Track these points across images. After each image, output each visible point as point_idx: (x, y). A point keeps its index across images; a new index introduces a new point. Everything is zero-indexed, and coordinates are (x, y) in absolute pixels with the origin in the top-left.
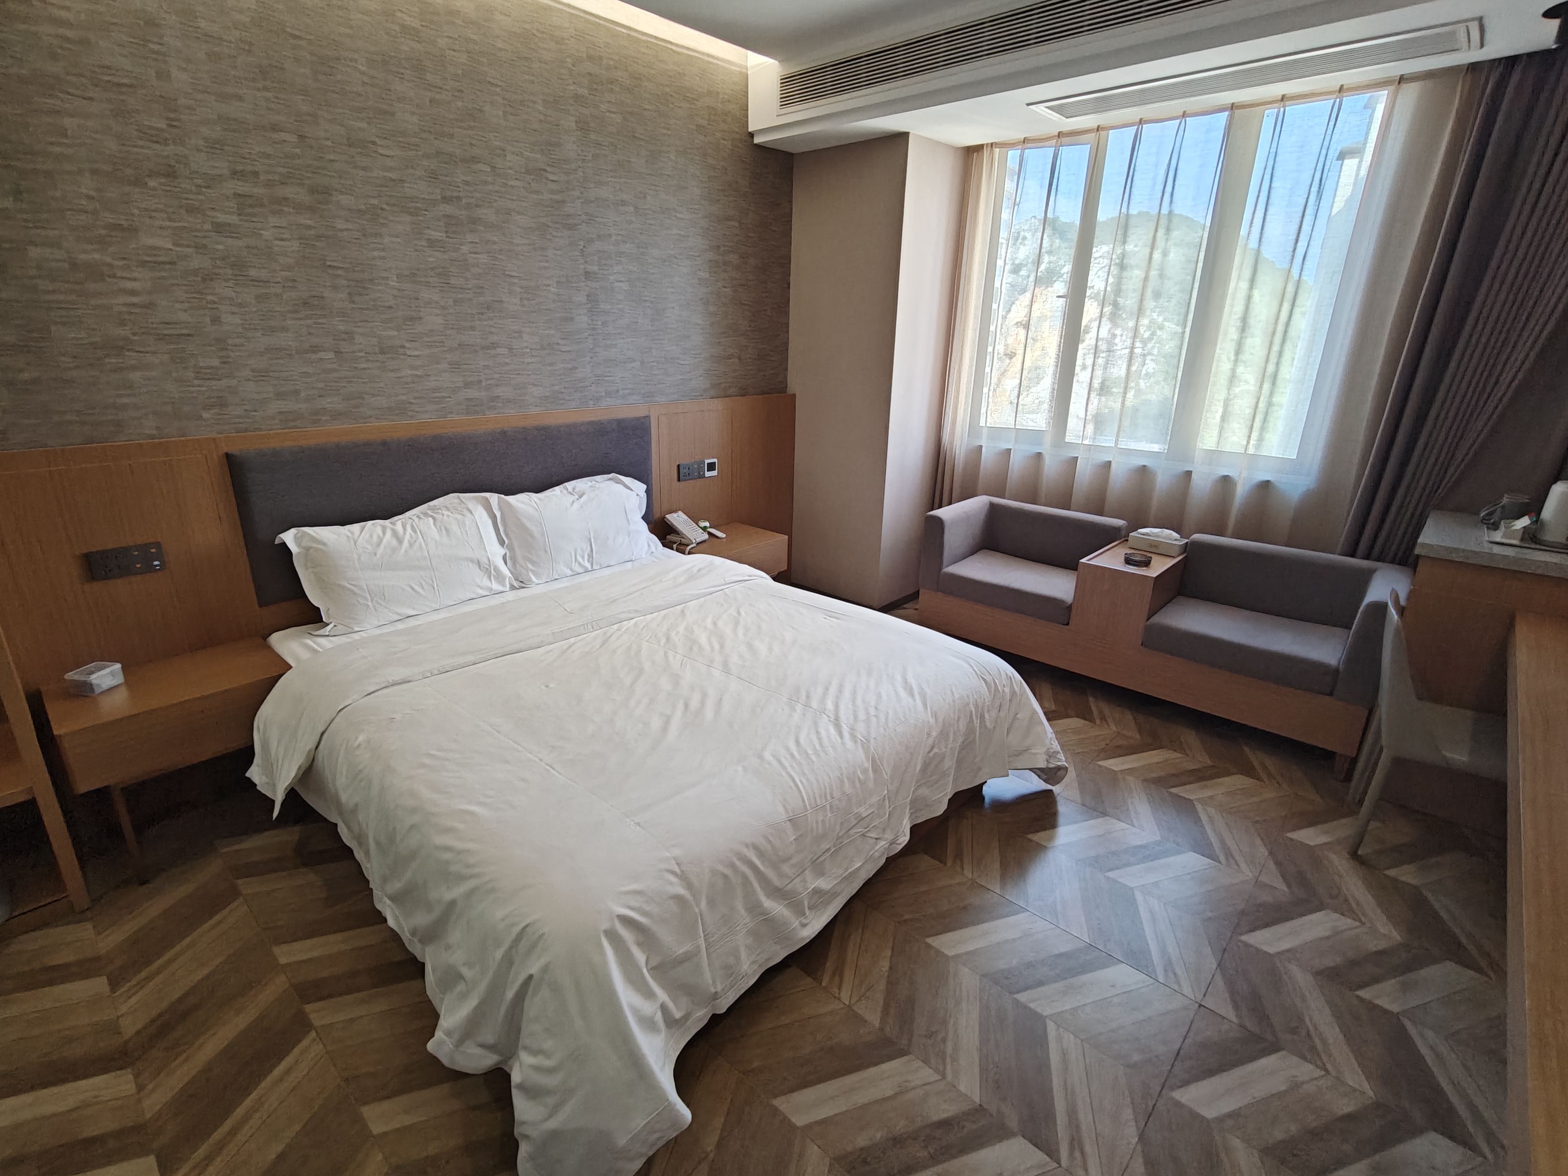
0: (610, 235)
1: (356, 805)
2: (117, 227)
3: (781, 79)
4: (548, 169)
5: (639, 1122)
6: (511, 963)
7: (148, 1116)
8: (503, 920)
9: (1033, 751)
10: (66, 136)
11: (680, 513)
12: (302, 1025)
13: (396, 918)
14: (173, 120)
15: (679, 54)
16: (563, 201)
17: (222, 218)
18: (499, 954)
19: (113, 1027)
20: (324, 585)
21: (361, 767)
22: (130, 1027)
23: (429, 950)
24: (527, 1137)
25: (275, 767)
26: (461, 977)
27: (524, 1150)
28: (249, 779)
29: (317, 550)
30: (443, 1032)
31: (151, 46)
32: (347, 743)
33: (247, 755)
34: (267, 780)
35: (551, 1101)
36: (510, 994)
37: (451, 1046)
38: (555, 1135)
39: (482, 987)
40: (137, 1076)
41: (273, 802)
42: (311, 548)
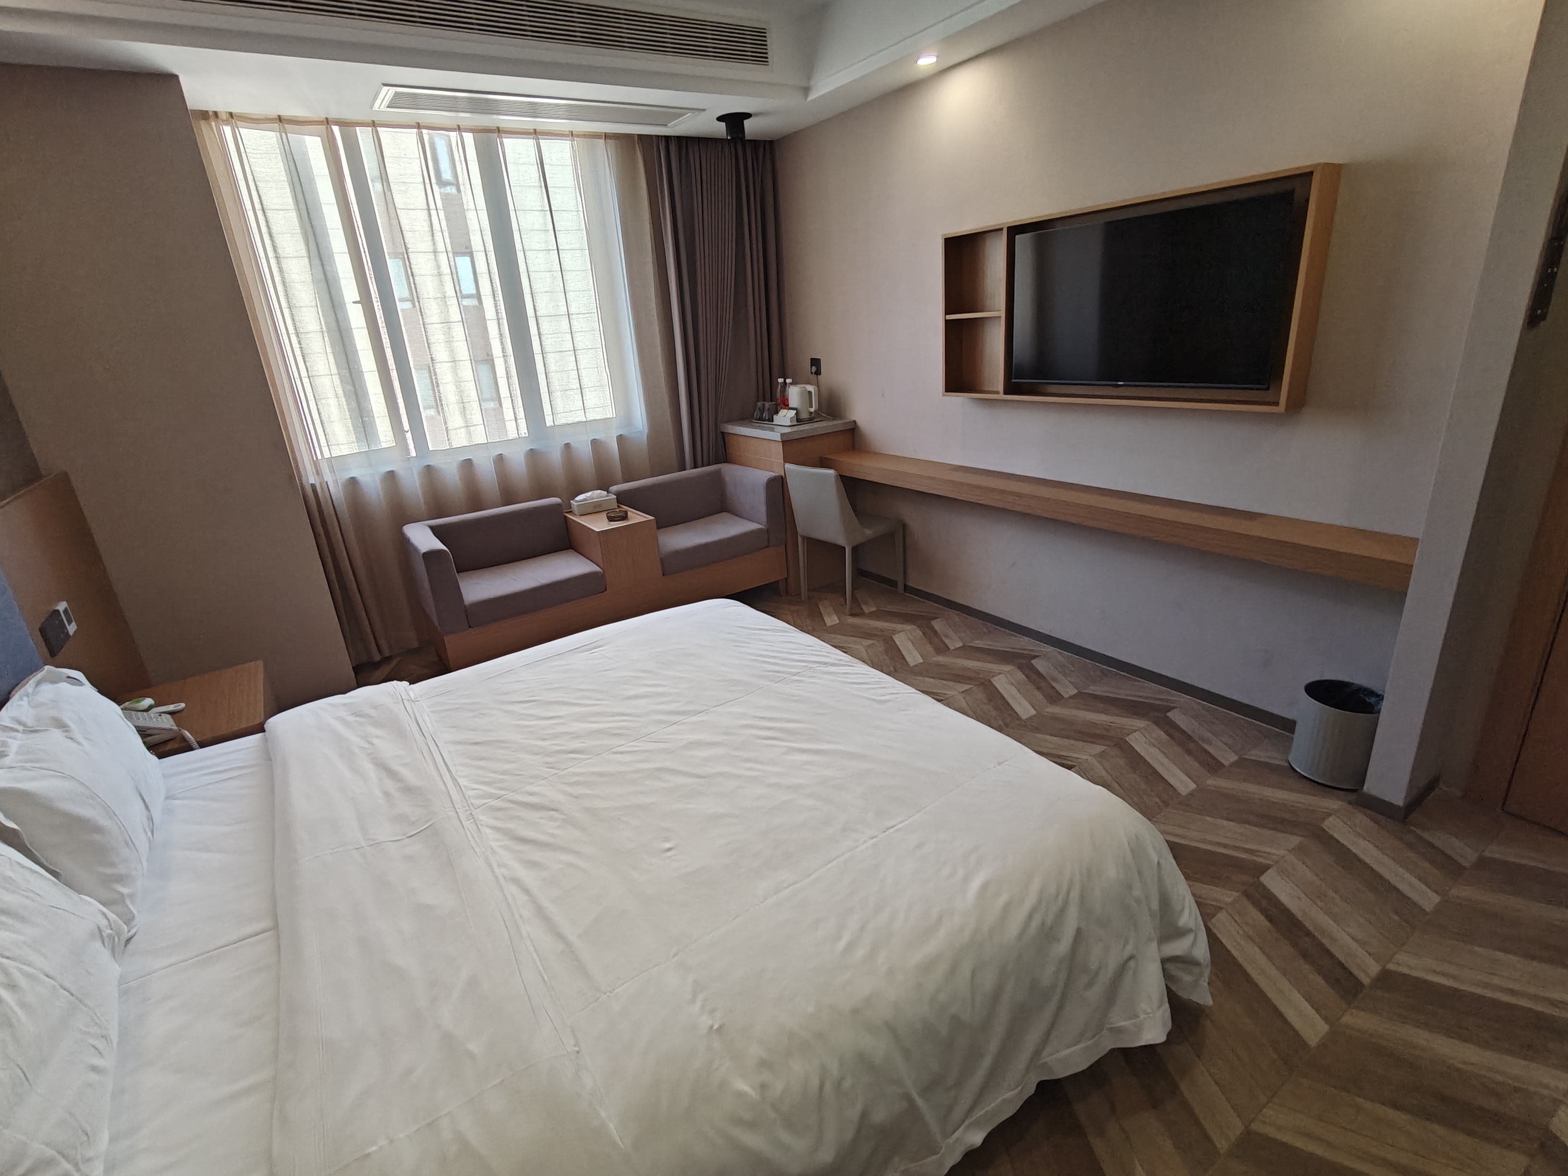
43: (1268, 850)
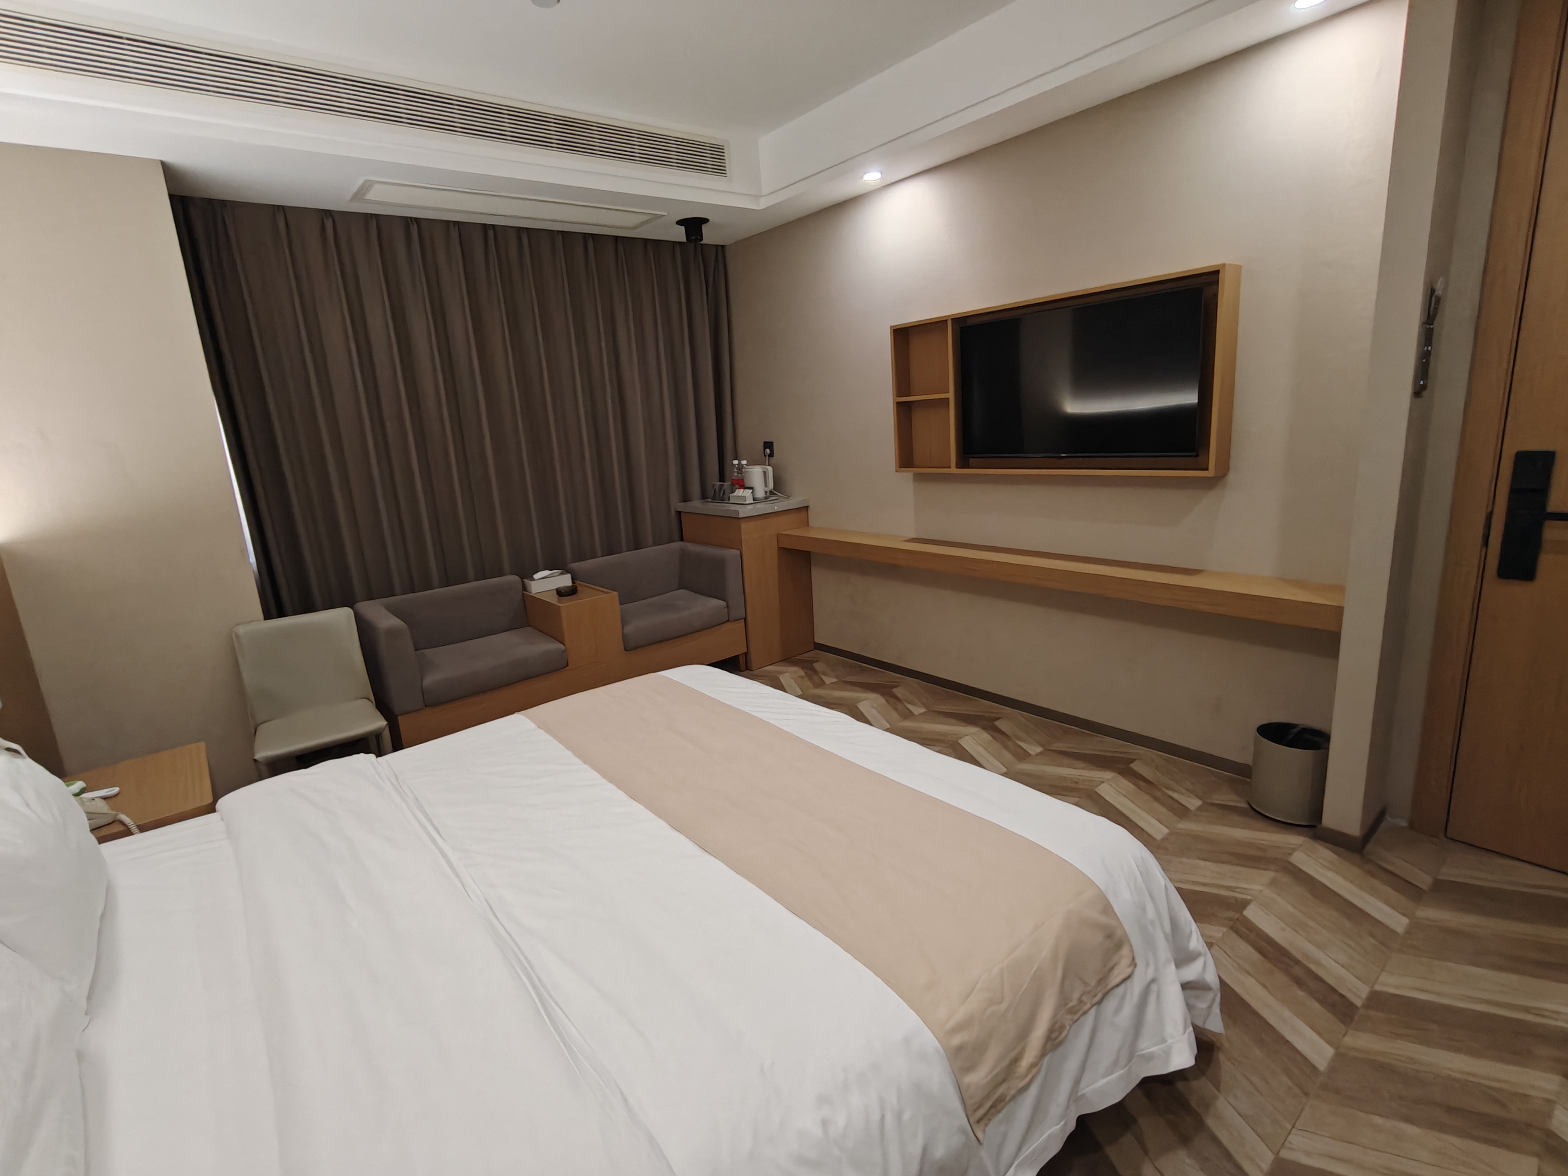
43: (1246, 886)
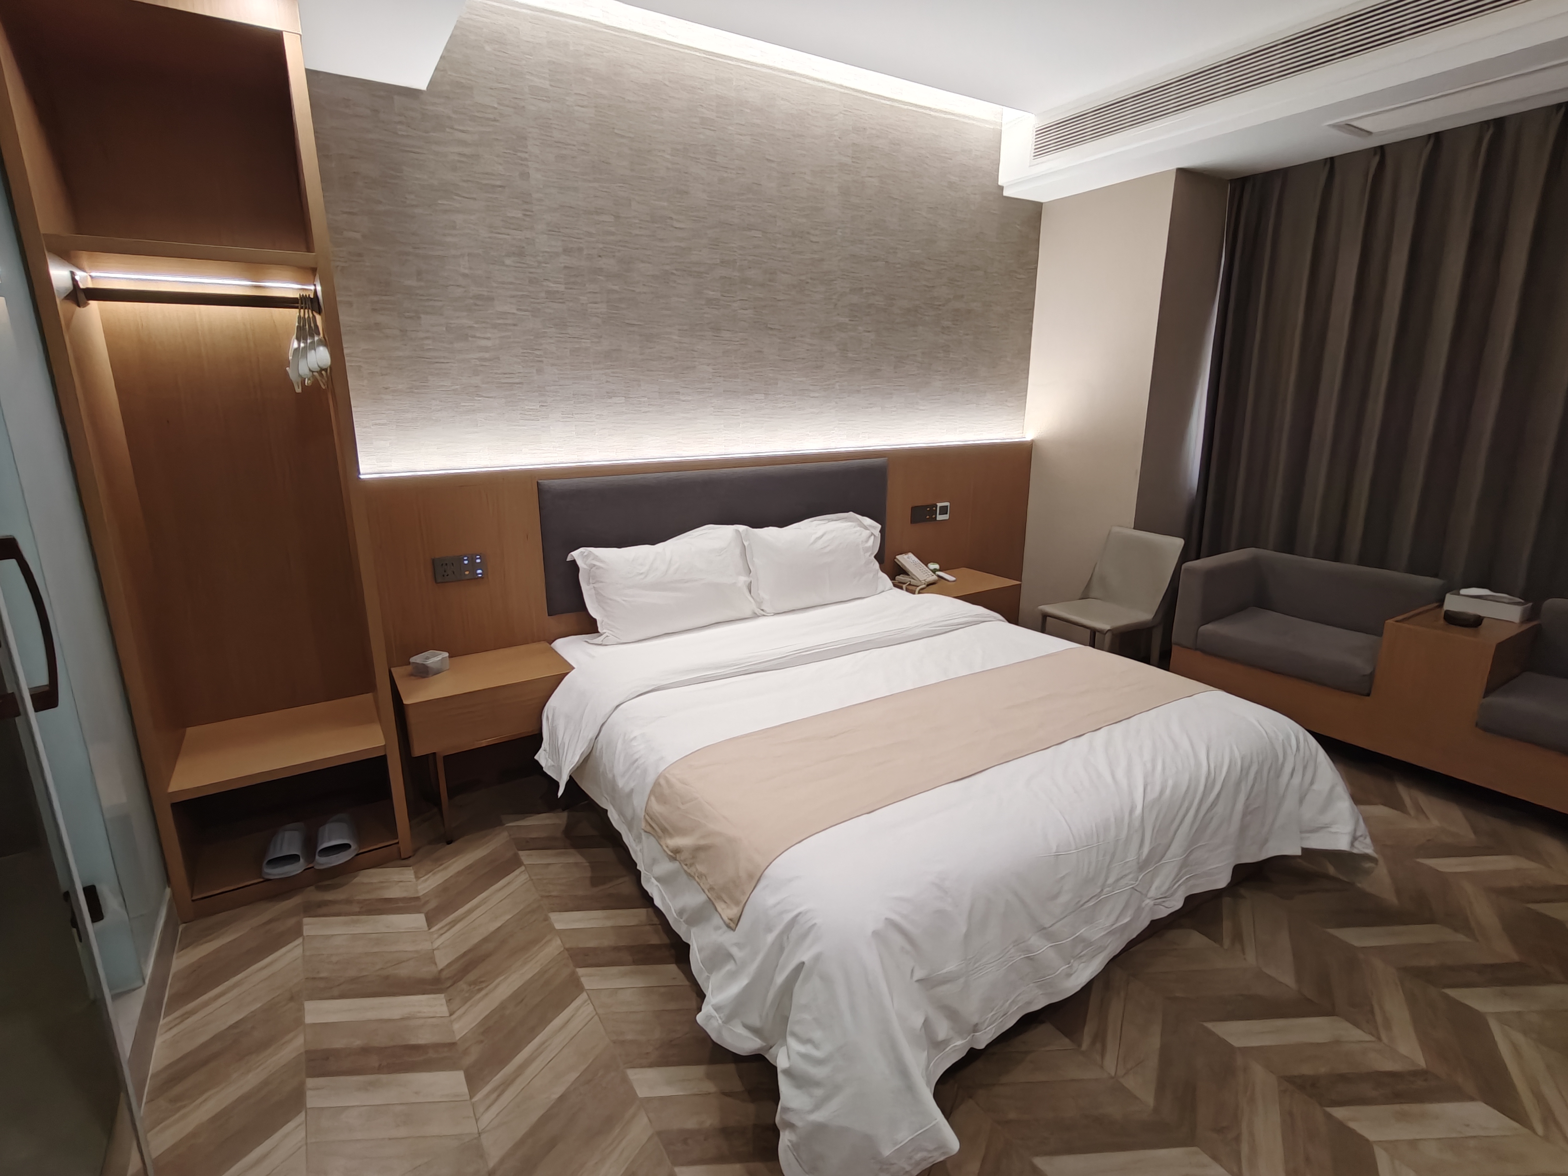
0: (862, 289)
1: (632, 791)
2: (478, 297)
3: (1037, 131)
4: (812, 232)
5: (904, 1136)
6: (782, 949)
7: (458, 1038)
8: (775, 906)
9: (1333, 830)
10: (454, 228)
11: (911, 555)
12: (574, 987)
13: (663, 899)
14: (526, 210)
15: (935, 117)
16: (822, 260)
17: (553, 286)
18: (770, 938)
19: (430, 958)
20: (600, 598)
21: (636, 756)
22: (443, 960)
23: (694, 930)
24: (791, 1126)
25: (561, 751)
26: (730, 956)
27: (786, 1139)
28: (537, 762)
29: (599, 568)
30: (712, 1006)
31: (519, 154)
32: (625, 737)
33: (536, 740)
34: (553, 763)
35: (819, 1092)
36: (780, 979)
37: (720, 1021)
38: (820, 1128)
39: (753, 968)
40: (449, 1001)
41: (556, 784)
42: (594, 565)
